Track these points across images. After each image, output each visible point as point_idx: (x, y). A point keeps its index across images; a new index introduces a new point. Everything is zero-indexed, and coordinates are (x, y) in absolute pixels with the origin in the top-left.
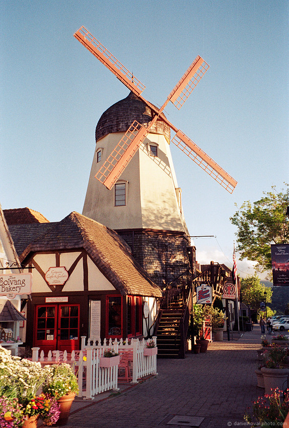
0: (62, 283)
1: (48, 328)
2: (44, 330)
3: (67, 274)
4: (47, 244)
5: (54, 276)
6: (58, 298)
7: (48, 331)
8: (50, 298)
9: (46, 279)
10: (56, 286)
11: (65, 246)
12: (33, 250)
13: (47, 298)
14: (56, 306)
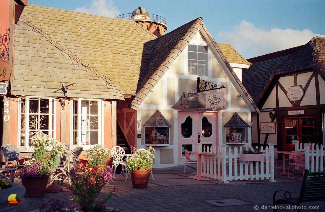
0: (299, 99)
1: (293, 134)
2: (290, 137)
3: (302, 91)
4: (286, 68)
5: (293, 93)
6: (297, 111)
7: (293, 138)
8: (291, 111)
9: (288, 96)
10: (295, 101)
11: (298, 68)
12: (276, 74)
13: (289, 112)
14: (297, 118)
